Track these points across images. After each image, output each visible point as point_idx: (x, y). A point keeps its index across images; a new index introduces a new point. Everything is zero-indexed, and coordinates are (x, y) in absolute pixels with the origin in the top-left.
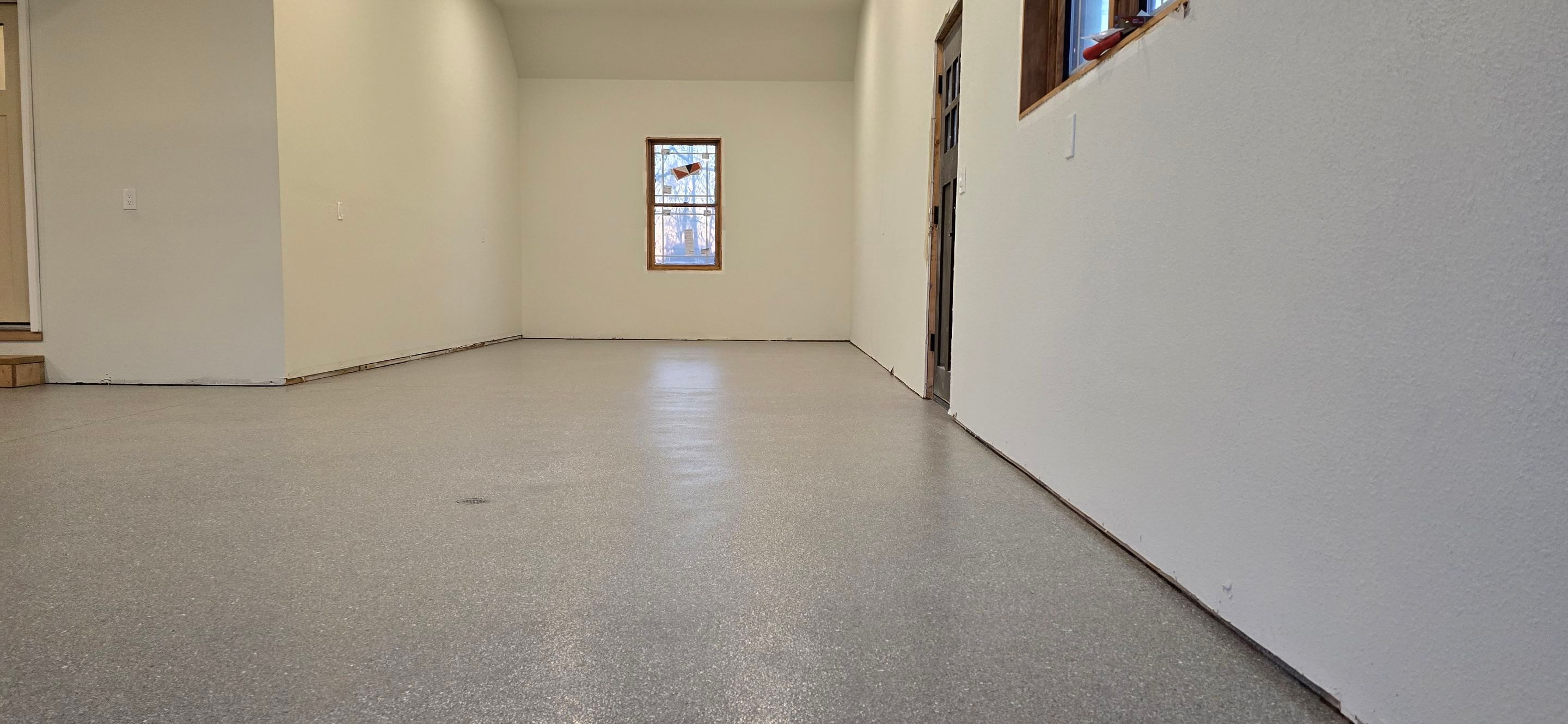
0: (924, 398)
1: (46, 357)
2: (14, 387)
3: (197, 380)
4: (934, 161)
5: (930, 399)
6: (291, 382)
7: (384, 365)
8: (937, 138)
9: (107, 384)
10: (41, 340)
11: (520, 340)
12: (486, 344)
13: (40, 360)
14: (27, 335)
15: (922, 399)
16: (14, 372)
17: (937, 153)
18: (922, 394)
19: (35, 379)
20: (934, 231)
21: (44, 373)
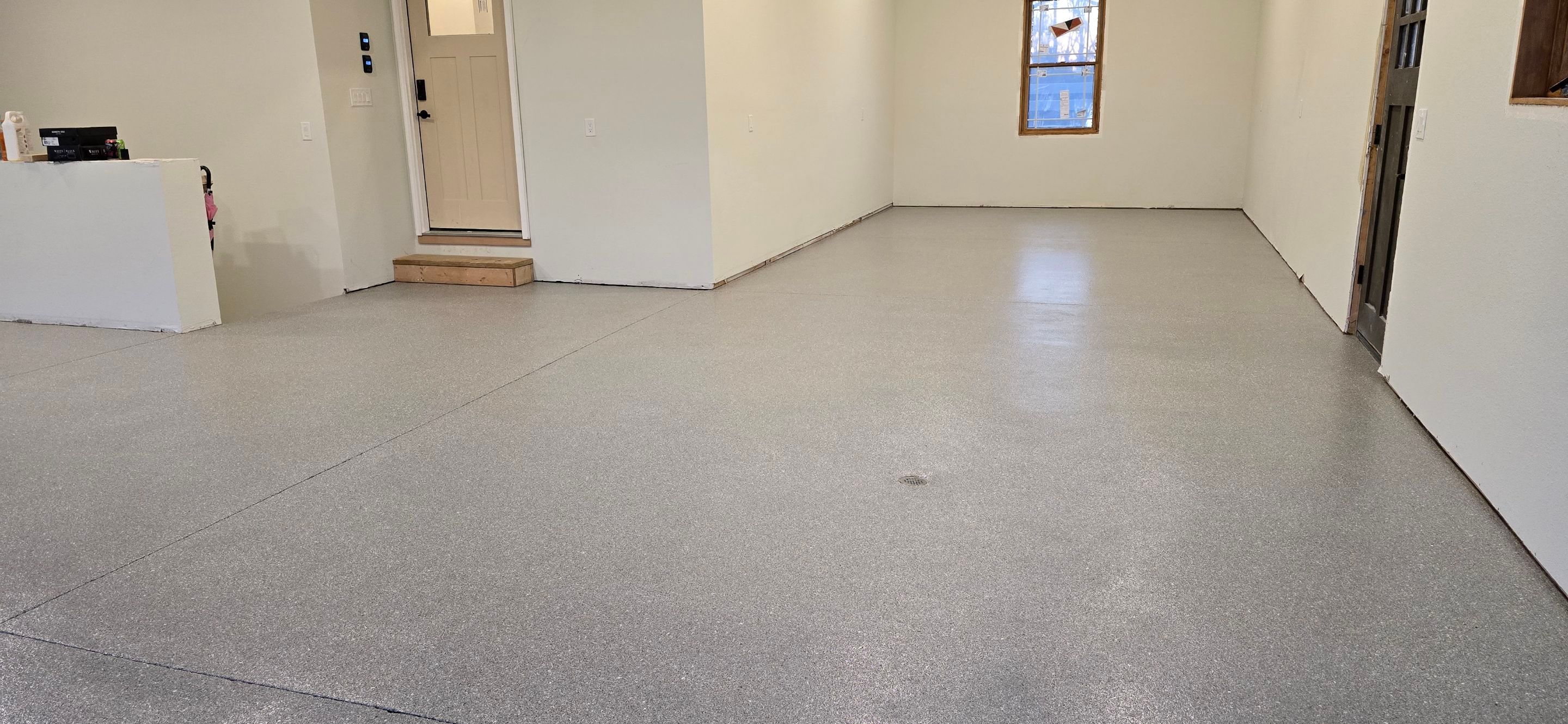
0: (1344, 333)
1: (534, 260)
2: (515, 286)
3: (645, 282)
4: (1381, 72)
5: (1352, 334)
6: (719, 286)
7: (784, 257)
8: (1387, 47)
9: (579, 283)
10: (530, 246)
11: (891, 210)
12: (863, 219)
13: (530, 263)
14: (519, 241)
15: (1342, 334)
16: (514, 275)
17: (1385, 63)
18: (1344, 327)
19: (528, 279)
20: (1374, 151)
21: (533, 273)
